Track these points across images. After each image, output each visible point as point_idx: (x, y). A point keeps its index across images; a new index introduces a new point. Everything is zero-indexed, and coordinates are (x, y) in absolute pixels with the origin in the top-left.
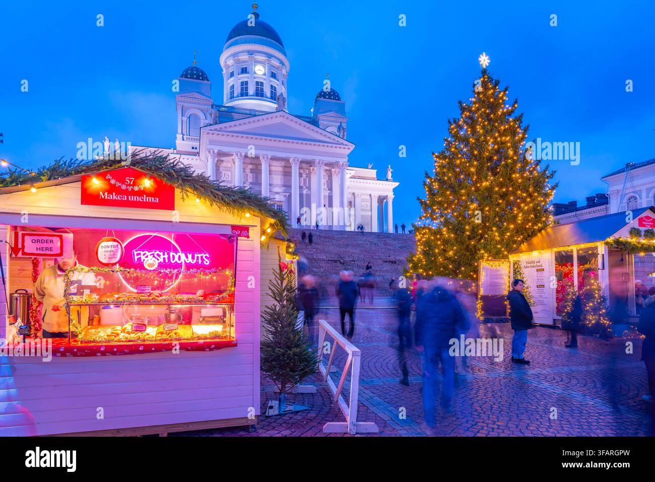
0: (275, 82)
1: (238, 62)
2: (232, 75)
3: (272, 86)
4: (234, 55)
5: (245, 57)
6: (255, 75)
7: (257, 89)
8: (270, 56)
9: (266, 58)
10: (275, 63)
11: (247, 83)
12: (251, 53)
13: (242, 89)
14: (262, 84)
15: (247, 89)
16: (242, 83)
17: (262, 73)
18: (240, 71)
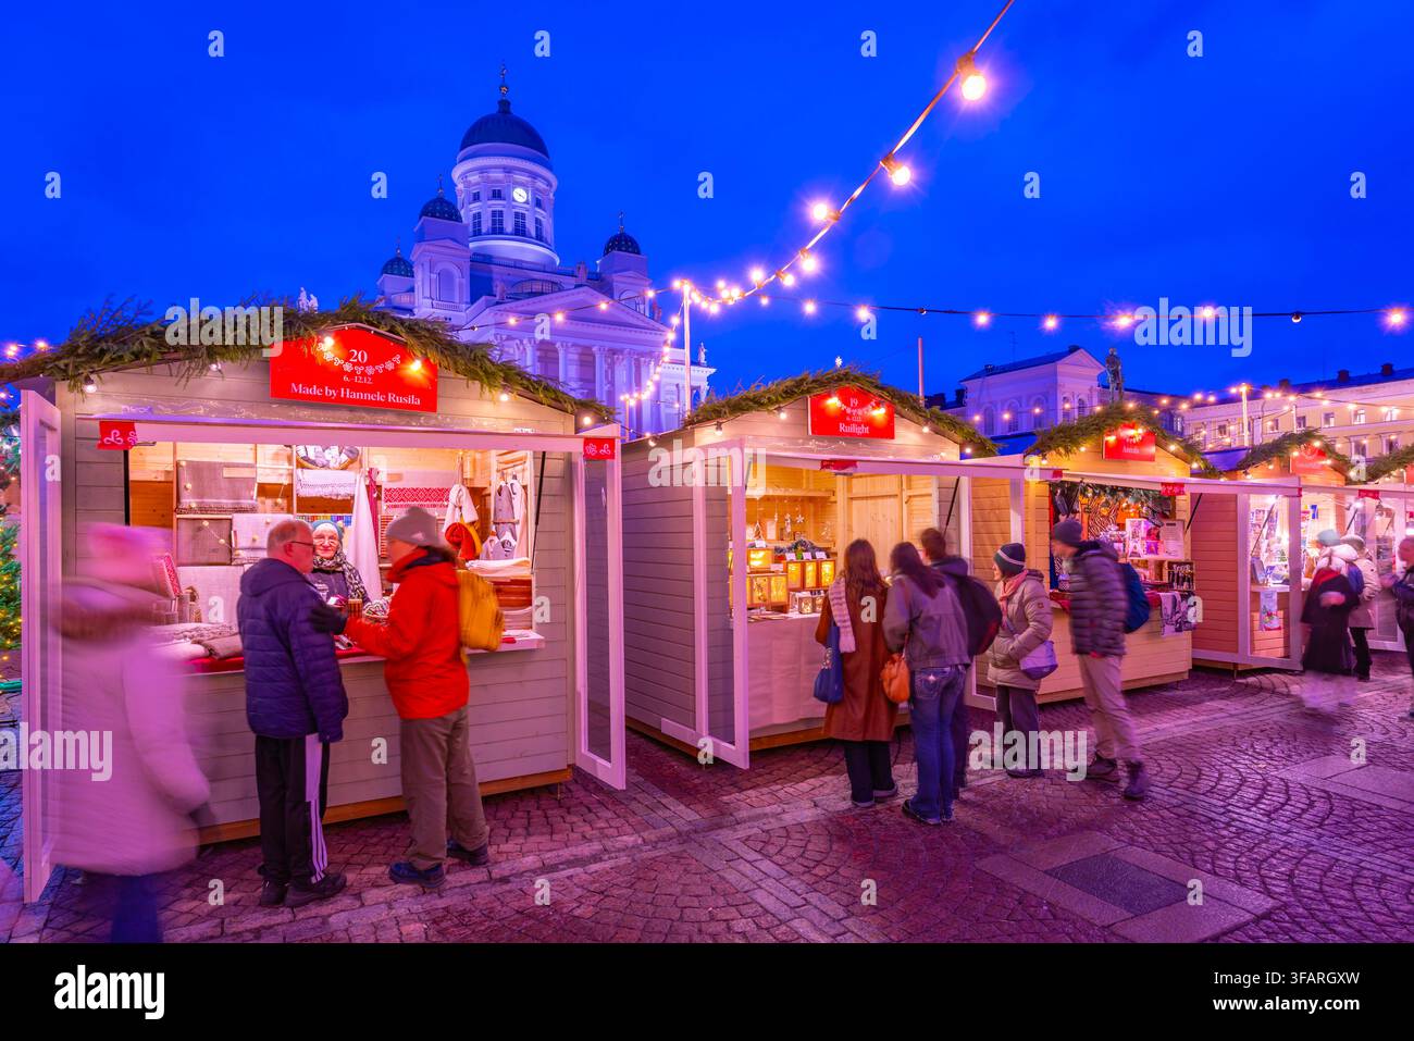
0: (541, 214)
1: (488, 181)
2: (476, 197)
3: (537, 219)
4: (482, 170)
5: (499, 175)
6: (514, 203)
7: (516, 224)
8: (534, 176)
9: (529, 179)
10: (541, 185)
11: (501, 213)
12: (508, 170)
13: (494, 222)
14: (523, 216)
15: (501, 222)
16: (494, 213)
17: (524, 200)
18: (491, 194)
